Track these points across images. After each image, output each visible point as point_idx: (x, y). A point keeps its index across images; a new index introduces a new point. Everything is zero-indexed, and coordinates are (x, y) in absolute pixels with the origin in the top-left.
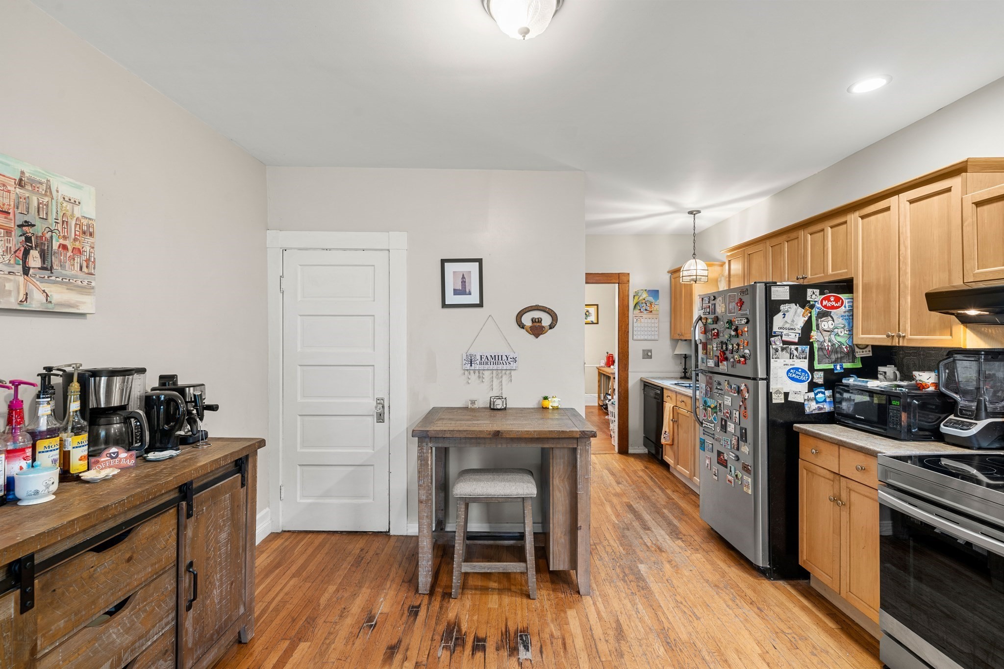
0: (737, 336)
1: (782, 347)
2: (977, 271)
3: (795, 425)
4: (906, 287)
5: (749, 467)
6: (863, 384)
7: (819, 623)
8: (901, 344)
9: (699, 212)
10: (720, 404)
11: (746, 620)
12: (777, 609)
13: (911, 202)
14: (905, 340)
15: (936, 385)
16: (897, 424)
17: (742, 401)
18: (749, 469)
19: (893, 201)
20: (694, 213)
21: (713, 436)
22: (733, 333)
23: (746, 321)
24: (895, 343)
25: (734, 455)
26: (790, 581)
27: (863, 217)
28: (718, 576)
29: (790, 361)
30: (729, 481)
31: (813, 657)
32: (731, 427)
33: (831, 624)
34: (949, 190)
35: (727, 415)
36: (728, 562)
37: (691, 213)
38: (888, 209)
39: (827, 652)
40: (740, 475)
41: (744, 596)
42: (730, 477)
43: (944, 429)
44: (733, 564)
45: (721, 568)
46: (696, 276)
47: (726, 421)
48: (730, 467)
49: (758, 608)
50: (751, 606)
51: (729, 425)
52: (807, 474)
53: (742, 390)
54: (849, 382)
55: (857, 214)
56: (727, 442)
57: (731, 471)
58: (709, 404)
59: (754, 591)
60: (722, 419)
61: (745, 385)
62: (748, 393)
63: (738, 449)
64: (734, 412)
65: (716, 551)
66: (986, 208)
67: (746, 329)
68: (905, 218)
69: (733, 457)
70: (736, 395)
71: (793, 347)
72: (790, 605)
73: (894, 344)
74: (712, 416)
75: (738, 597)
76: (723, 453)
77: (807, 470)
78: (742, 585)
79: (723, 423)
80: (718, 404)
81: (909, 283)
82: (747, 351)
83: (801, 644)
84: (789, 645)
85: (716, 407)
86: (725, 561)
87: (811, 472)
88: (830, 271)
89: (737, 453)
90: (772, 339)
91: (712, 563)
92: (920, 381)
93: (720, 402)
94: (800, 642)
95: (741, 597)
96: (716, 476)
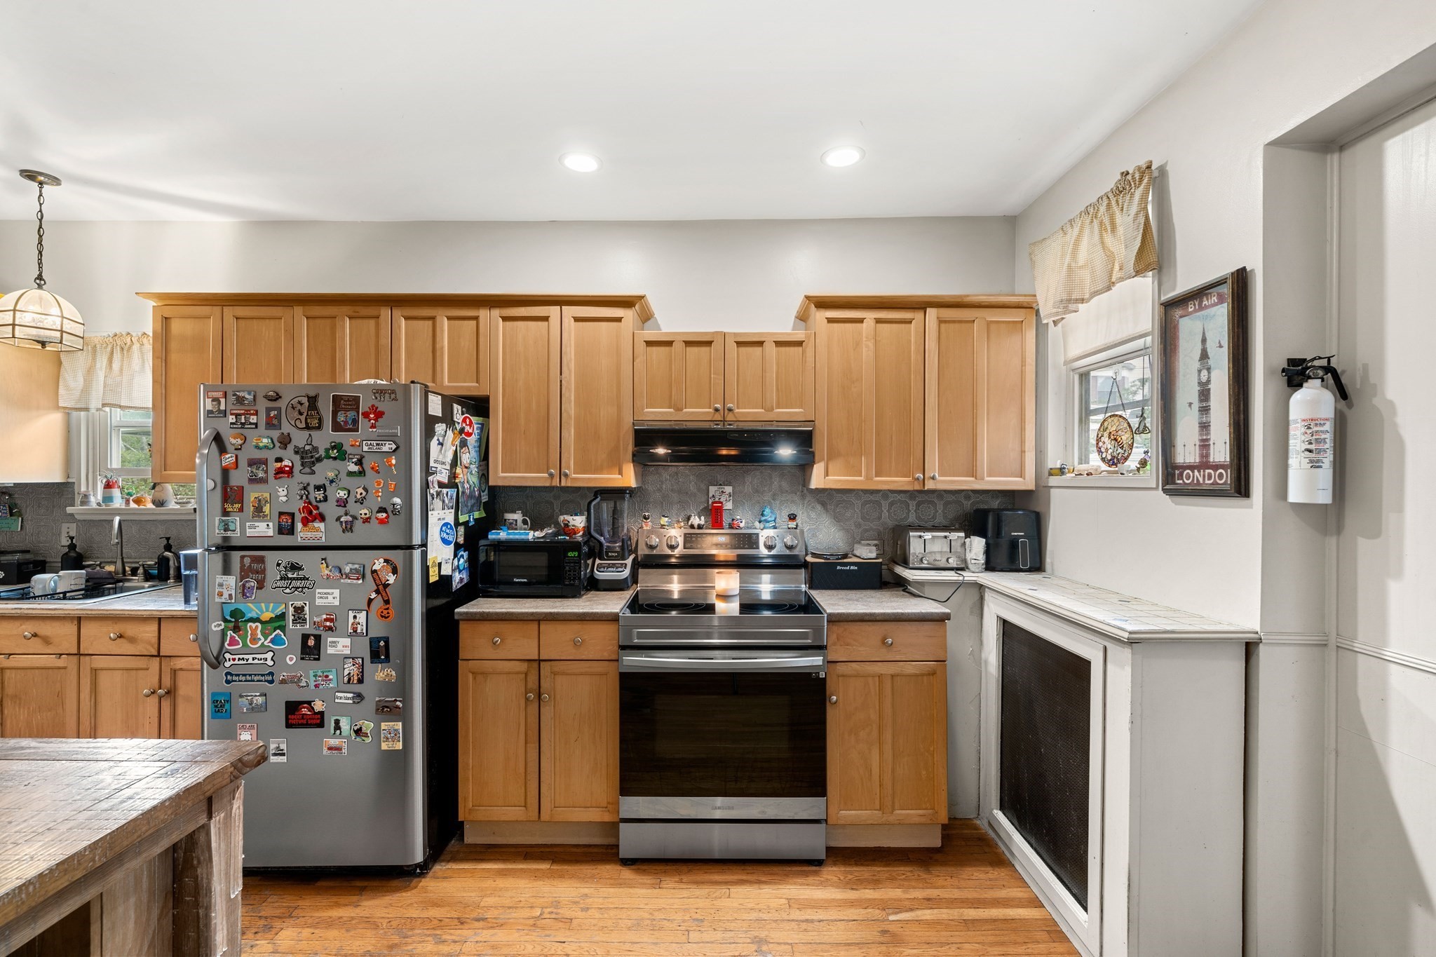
0: (362, 473)
1: (437, 491)
2: (646, 410)
3: (456, 610)
4: (570, 417)
5: (398, 703)
6: (523, 537)
7: (537, 875)
8: (563, 484)
9: (56, 181)
10: (299, 610)
11: (493, 947)
12: (489, 901)
13: (577, 319)
14: (569, 480)
15: (587, 529)
16: (575, 578)
17: (377, 592)
18: (397, 707)
19: (553, 311)
20: (42, 178)
21: (270, 678)
22: (353, 468)
23: (394, 447)
24: (556, 483)
25: (351, 695)
26: (442, 858)
27: (505, 319)
28: (369, 933)
29: (442, 512)
30: (330, 749)
31: (590, 912)
32: (338, 646)
33: (544, 866)
34: (619, 320)
35: (328, 624)
36: (343, 900)
37: (30, 175)
38: (546, 319)
39: (586, 895)
40: (368, 726)
41: (441, 924)
42: (334, 742)
43: (600, 575)
44: (355, 898)
45: (353, 918)
46: (62, 331)
47: (318, 638)
48: (337, 722)
49: (478, 920)
50: (466, 926)
51: (334, 642)
52: (475, 678)
53: (374, 572)
54: (499, 537)
55: (496, 313)
56: (327, 676)
57: (337, 727)
58: (249, 615)
59: (436, 904)
60: (305, 637)
61: (386, 561)
62: (395, 571)
63: (361, 681)
64: (351, 614)
65: (300, 903)
66: (654, 349)
67: (394, 462)
68: (570, 336)
69: (348, 699)
70: (360, 581)
71: (445, 491)
72: (489, 883)
73: (554, 484)
74: (265, 636)
75: (438, 932)
76: (309, 703)
77: (473, 673)
78: (414, 913)
79: (311, 642)
80: (291, 610)
81: (572, 413)
82: (397, 500)
83: (565, 912)
84: (561, 925)
85: (282, 616)
86: (338, 905)
87: (482, 673)
88: (446, 382)
89: (359, 688)
90: (430, 478)
91: (330, 924)
92: (573, 526)
93: (299, 604)
94: (559, 911)
95: (441, 928)
96: (283, 755)
